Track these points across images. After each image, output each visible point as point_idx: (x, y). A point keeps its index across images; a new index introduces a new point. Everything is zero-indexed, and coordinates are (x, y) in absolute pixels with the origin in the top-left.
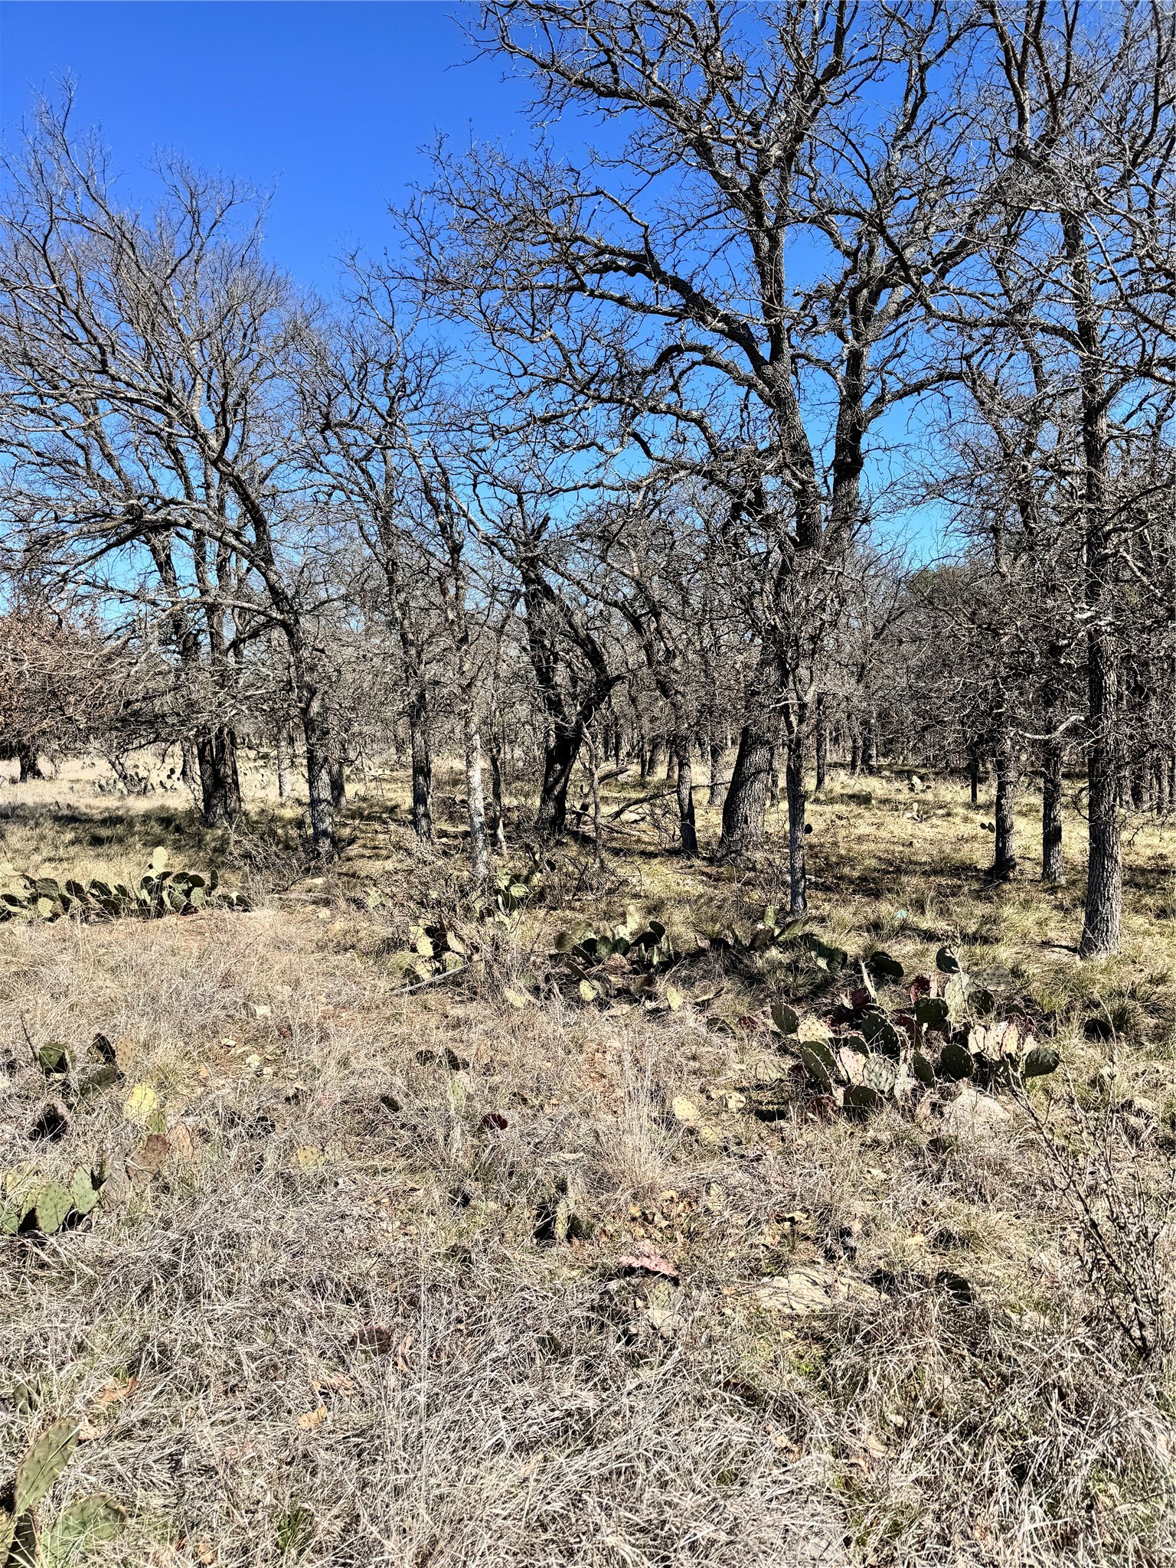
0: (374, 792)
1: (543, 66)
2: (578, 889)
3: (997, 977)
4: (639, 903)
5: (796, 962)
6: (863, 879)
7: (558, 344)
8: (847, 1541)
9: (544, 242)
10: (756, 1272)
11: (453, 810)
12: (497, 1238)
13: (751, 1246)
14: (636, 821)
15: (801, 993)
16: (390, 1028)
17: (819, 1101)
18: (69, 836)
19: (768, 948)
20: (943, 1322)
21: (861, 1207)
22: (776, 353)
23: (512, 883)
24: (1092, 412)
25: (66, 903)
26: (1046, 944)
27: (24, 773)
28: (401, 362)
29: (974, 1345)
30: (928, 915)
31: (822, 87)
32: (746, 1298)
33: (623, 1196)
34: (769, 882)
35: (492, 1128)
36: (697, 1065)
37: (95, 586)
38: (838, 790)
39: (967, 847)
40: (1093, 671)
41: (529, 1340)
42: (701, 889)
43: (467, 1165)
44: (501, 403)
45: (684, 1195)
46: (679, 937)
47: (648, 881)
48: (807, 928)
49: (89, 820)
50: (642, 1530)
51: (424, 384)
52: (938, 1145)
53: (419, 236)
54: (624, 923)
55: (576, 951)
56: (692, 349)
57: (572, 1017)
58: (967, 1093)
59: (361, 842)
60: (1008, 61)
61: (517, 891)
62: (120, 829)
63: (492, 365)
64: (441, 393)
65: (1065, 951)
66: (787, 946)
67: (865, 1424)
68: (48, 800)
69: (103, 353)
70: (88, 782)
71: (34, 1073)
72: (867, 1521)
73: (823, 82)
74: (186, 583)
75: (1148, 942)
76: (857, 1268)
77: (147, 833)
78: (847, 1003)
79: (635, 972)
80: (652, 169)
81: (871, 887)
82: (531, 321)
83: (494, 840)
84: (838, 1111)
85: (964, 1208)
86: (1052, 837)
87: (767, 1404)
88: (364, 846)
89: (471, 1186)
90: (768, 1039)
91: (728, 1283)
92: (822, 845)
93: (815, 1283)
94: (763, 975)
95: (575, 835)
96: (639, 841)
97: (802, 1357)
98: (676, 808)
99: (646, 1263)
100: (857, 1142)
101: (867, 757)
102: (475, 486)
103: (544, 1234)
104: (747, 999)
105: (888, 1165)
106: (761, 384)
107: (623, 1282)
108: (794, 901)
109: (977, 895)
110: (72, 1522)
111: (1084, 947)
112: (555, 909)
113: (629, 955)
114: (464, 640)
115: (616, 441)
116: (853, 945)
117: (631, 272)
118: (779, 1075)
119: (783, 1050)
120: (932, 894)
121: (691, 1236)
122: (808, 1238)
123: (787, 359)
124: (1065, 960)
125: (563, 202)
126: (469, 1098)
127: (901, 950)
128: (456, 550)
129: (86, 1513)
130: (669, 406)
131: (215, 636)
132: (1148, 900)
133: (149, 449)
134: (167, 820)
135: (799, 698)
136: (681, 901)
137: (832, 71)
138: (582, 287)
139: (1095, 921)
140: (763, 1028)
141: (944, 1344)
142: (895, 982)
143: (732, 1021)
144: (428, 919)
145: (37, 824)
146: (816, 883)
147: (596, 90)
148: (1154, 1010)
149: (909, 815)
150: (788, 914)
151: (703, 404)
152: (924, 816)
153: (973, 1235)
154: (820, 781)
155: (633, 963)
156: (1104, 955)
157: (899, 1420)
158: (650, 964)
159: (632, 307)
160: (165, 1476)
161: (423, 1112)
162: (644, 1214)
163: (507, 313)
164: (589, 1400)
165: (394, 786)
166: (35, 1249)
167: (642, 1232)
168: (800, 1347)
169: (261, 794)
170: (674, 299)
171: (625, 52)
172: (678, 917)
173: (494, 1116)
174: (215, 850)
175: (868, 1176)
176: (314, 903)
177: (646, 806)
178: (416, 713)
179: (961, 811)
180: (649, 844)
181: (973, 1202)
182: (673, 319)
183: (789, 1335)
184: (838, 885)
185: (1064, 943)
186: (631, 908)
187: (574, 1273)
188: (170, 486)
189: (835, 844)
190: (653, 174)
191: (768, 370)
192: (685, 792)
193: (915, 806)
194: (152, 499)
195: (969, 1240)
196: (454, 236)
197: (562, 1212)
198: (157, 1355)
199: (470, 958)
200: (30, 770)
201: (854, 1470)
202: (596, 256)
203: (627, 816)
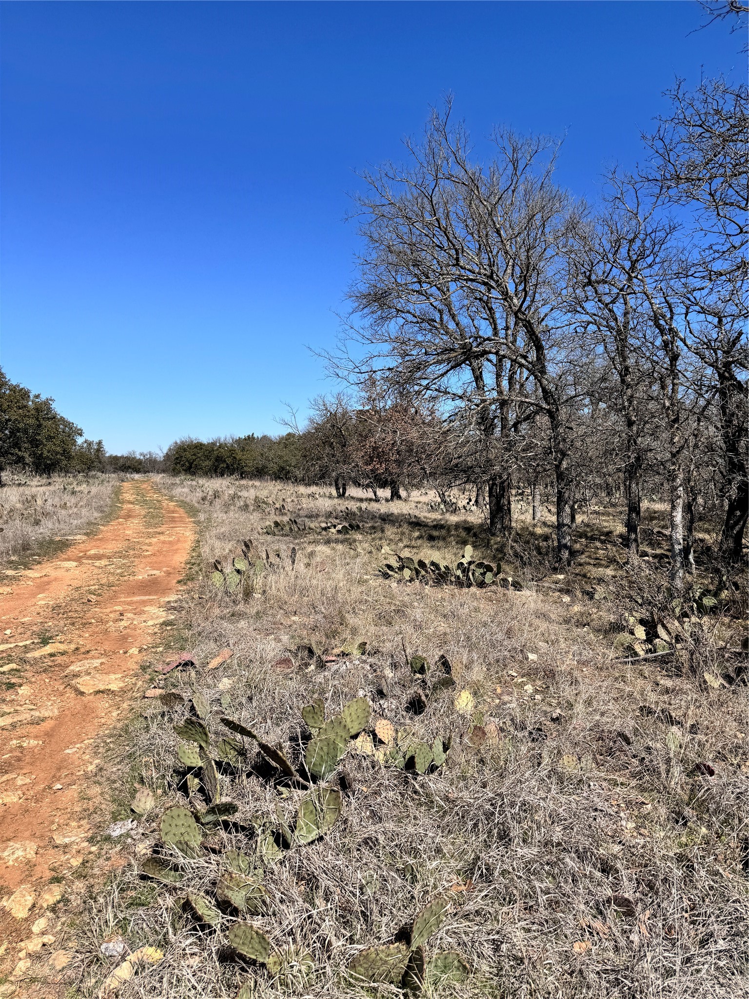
0: (594, 521)
11: (653, 539)
12: (711, 857)
18: (417, 534)
23: (704, 595)
25: (418, 572)
27: (392, 496)
35: (703, 774)
37: (440, 392)
43: (685, 796)
49: (426, 525)
51: (657, 249)
53: (661, 151)
59: (587, 554)
61: (709, 601)
62: (443, 532)
63: (713, 230)
68: (405, 512)
69: (457, 254)
70: (425, 503)
71: (406, 670)
74: (490, 388)
77: (458, 536)
83: (686, 564)
88: (589, 557)
89: (688, 812)
102: (686, 314)
110: (439, 963)
112: (738, 618)
114: (676, 420)
126: (683, 748)
128: (674, 358)
129: (447, 961)
131: (504, 420)
133: (474, 309)
134: (468, 528)
144: (643, 613)
145: (400, 526)
160: (491, 953)
161: (648, 749)
165: (609, 518)
166: (412, 781)
169: (522, 517)
173: (703, 765)
174: (497, 550)
176: (560, 591)
178: (632, 472)
188: (486, 330)
194: (476, 338)
198: (484, 871)
199: (674, 646)
200: (395, 495)
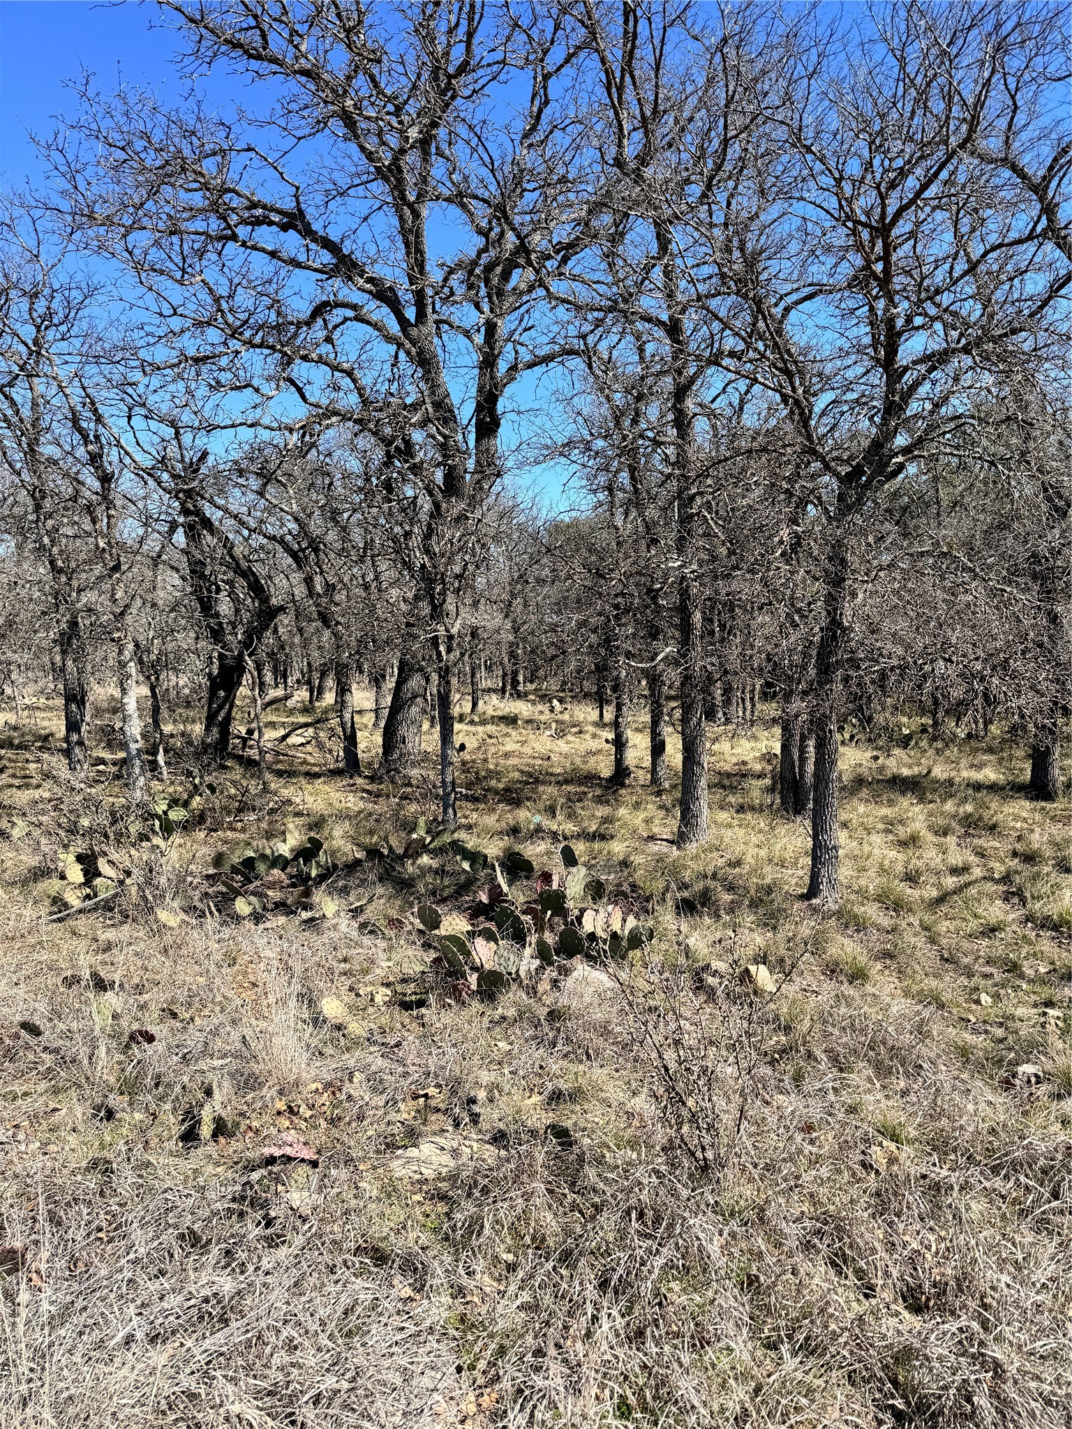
0: (26, 721)
1: (192, 20)
2: (240, 810)
3: (608, 868)
4: (300, 821)
5: (443, 866)
6: (507, 790)
7: (210, 289)
8: (459, 1369)
9: (196, 190)
10: (392, 1146)
11: (113, 738)
12: (140, 1146)
13: (389, 1124)
14: (302, 744)
15: (446, 893)
16: (36, 956)
17: (455, 987)
19: (419, 855)
20: (548, 1167)
21: (486, 1077)
22: (421, 316)
23: (170, 807)
24: (681, 393)
26: (652, 838)
28: (47, 291)
29: (573, 1184)
30: (559, 818)
31: (453, 81)
32: (380, 1171)
33: (268, 1093)
34: (424, 796)
35: (138, 1043)
36: (348, 966)
38: (490, 712)
39: (592, 760)
40: (683, 611)
41: (169, 1237)
42: (361, 805)
43: (112, 1080)
44: (152, 340)
45: (328, 1085)
46: (339, 850)
47: (312, 800)
48: (456, 836)
50: (270, 1394)
51: (72, 314)
52: (554, 1015)
53: (63, 168)
54: (284, 841)
55: (235, 870)
56: (345, 305)
57: (227, 932)
58: (581, 968)
59: (10, 771)
60: (609, 83)
61: (176, 815)
63: (140, 303)
64: (91, 327)
65: (665, 843)
66: (435, 853)
67: (479, 1265)
72: (477, 1349)
73: (455, 77)
75: (729, 833)
76: (480, 1131)
78: (484, 898)
79: (293, 885)
80: (299, 134)
81: (513, 797)
82: (181, 265)
83: (154, 765)
84: (472, 994)
85: (573, 1068)
86: (658, 749)
87: (393, 1261)
88: (14, 776)
89: (115, 1101)
90: (414, 937)
91: (363, 1159)
92: (474, 761)
93: (443, 1149)
94: (413, 880)
95: (239, 759)
96: (305, 762)
97: (428, 1216)
98: (339, 730)
99: (288, 1151)
100: (486, 1020)
101: (515, 683)
102: (129, 418)
103: (190, 1137)
104: (398, 903)
105: (513, 1037)
106: (408, 345)
107: (263, 1172)
108: (445, 812)
109: (599, 800)
111: (679, 840)
112: (216, 831)
113: (288, 870)
114: (116, 568)
115: (273, 385)
116: (493, 849)
117: (284, 228)
118: (422, 968)
119: (427, 946)
120: (563, 800)
121: (333, 1122)
122: (438, 1110)
123: (430, 323)
124: (665, 850)
125: (214, 154)
126: (115, 1017)
127: (534, 851)
128: (107, 479)
130: (320, 357)
132: (731, 799)
135: (447, 630)
136: (343, 816)
137: (463, 69)
138: (234, 237)
139: (688, 817)
140: (410, 927)
141: (548, 1186)
142: (527, 878)
143: (382, 923)
144: (80, 846)
146: (466, 795)
147: (246, 52)
148: (731, 888)
149: (548, 733)
150: (439, 823)
151: (353, 358)
152: (561, 733)
153: (579, 1090)
154: (475, 705)
155: (291, 877)
156: (694, 845)
157: (510, 1257)
158: (309, 877)
159: (284, 261)
161: (68, 1035)
162: (289, 1107)
163: (154, 254)
164: (227, 1285)
165: (49, 714)
167: (287, 1123)
168: (427, 1208)
170: (326, 257)
171: (275, 20)
172: (338, 832)
173: (140, 1032)
175: (495, 1049)
177: (311, 731)
178: (68, 639)
179: (591, 729)
180: (315, 765)
181: (581, 1062)
182: (325, 276)
183: (417, 1197)
184: (485, 796)
185: (665, 837)
186: (291, 826)
187: (219, 1169)
189: (485, 760)
190: (299, 139)
191: (414, 332)
192: (347, 716)
193: (554, 725)
195: (576, 1095)
196: (102, 173)
197: (207, 1115)
199: (122, 882)
201: (469, 1307)
202: (248, 208)
203: (294, 740)
